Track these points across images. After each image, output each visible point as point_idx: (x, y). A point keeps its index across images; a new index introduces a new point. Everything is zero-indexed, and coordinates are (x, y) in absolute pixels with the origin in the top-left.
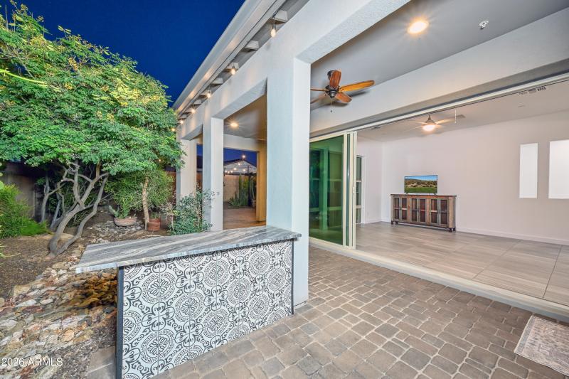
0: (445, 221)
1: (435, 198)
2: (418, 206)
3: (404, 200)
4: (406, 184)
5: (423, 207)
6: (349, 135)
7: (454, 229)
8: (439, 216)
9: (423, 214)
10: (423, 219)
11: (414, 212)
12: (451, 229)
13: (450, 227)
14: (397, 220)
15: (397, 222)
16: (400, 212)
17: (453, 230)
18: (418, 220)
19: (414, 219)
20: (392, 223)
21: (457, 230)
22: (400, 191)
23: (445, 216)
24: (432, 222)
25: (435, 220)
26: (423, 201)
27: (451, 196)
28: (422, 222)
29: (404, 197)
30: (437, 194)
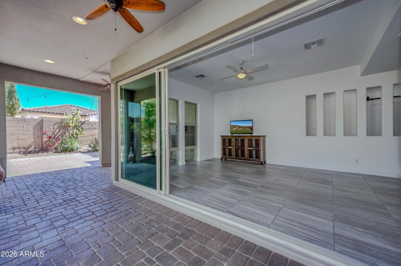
0: (258, 156)
1: (251, 138)
2: (240, 145)
3: (230, 140)
4: (231, 128)
5: (243, 146)
6: (160, 73)
7: (265, 162)
8: (254, 152)
9: (243, 151)
10: (243, 155)
11: (237, 150)
12: (262, 162)
13: (262, 161)
14: (225, 157)
15: (226, 159)
16: (227, 150)
17: (263, 163)
18: (240, 157)
19: (237, 155)
20: (222, 159)
21: (267, 163)
22: (228, 133)
23: (258, 152)
24: (250, 157)
25: (251, 156)
26: (243, 141)
27: (262, 136)
28: (243, 158)
29: (230, 138)
30: (253, 135)
